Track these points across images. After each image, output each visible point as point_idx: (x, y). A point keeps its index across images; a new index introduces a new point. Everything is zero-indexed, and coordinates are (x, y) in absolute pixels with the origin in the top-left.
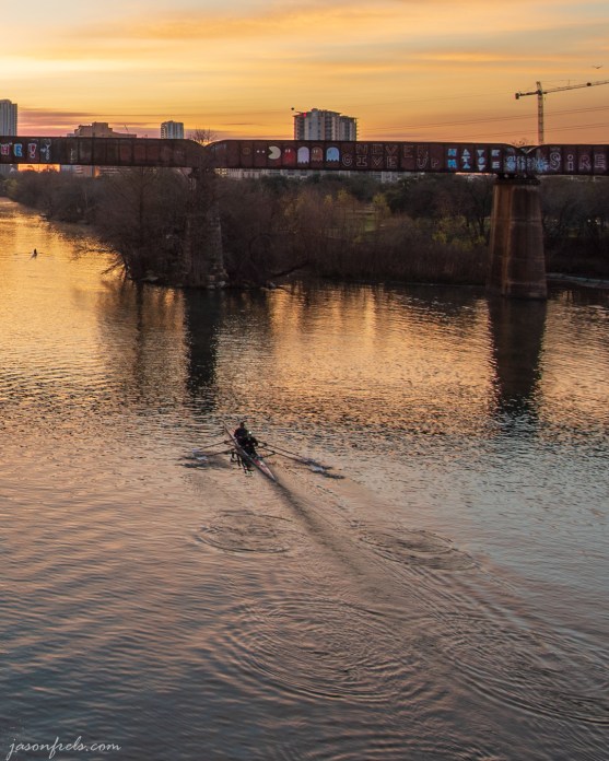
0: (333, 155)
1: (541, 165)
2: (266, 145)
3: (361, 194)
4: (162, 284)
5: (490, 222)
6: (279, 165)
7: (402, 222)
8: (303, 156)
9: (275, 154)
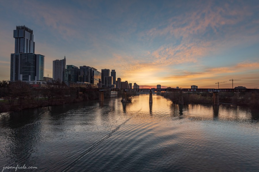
0: (195, 90)
1: (219, 91)
2: (188, 89)
3: (198, 94)
4: (177, 104)
5: (213, 97)
6: (189, 91)
7: (203, 97)
8: (192, 90)
9: (189, 90)
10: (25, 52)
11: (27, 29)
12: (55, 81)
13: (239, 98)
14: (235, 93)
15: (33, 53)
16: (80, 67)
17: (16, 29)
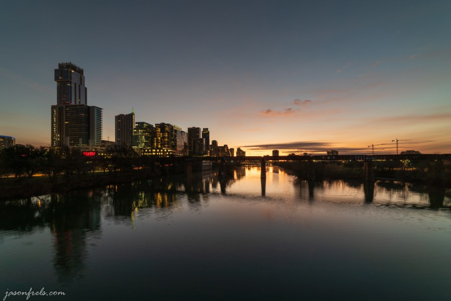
1: (373, 158)
2: (322, 156)
5: (363, 168)
6: (324, 159)
7: (347, 169)
8: (329, 158)
9: (324, 157)
10: (73, 103)
11: (74, 68)
12: (119, 146)
13: (408, 169)
14: (401, 161)
15: (84, 104)
16: (156, 124)
17: (58, 68)
